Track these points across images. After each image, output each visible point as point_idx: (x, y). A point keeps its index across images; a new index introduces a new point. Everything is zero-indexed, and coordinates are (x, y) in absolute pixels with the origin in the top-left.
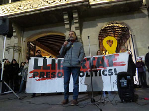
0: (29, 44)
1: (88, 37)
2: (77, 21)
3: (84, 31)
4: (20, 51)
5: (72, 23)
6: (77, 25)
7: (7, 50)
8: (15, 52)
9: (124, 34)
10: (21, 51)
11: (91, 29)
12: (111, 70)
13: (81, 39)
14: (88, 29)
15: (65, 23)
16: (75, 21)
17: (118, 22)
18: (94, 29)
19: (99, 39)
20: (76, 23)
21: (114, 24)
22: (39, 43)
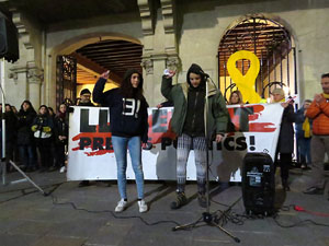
0: (60, 62)
2: (170, 11)
3: (186, 35)
4: (41, 78)
5: (159, 16)
6: (170, 22)
7: (11, 76)
8: (30, 80)
9: (278, 45)
10: (42, 80)
11: (202, 31)
13: (177, 55)
14: (196, 31)
15: (142, 15)
16: (164, 12)
17: (266, 15)
18: (209, 31)
19: (218, 56)
20: (167, 16)
21: (257, 21)
22: (85, 57)
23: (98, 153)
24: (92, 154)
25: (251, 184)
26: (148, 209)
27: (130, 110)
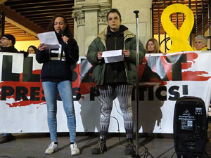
1: (136, 12)
12: (177, 88)
19: (152, 9)
22: (14, 10)
23: (22, 104)
24: (15, 105)
25: (183, 128)
26: (81, 153)
27: (56, 55)
